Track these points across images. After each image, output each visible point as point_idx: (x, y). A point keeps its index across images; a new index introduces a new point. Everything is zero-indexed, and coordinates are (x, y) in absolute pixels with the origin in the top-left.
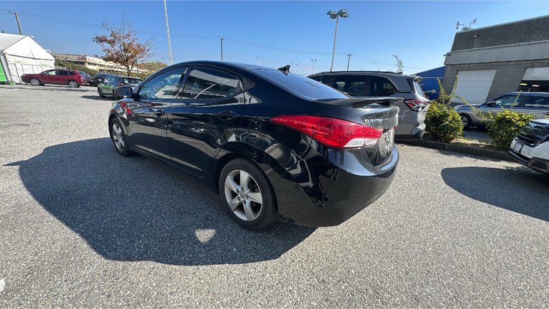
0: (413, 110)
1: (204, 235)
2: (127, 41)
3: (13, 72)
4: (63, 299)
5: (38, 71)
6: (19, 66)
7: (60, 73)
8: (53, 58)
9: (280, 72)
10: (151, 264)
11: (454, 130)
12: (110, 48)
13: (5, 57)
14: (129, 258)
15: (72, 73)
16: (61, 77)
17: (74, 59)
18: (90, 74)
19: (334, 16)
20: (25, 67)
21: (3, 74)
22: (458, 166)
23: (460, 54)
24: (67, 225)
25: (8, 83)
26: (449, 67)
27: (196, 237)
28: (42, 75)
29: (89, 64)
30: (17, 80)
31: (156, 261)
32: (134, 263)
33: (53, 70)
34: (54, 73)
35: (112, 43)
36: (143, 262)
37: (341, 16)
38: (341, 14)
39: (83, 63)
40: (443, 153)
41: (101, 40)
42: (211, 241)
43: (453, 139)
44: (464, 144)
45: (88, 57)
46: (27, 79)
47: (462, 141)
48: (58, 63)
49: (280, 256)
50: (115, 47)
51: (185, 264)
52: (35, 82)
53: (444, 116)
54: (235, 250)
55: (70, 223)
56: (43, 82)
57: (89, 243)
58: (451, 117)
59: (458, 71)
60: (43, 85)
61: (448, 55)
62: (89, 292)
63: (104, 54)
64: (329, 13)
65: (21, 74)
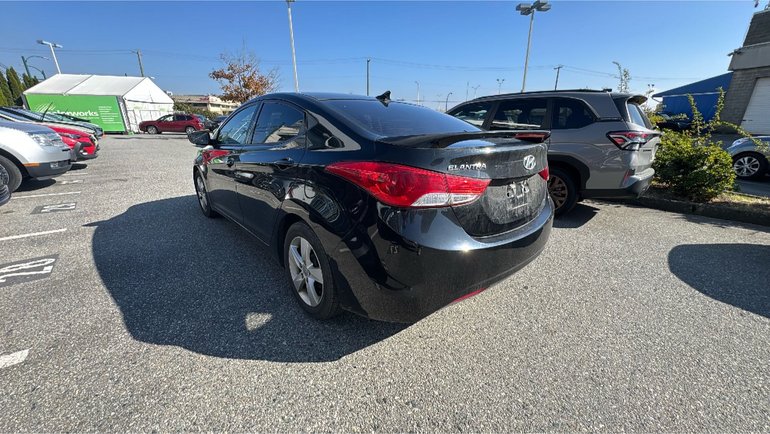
0: (624, 149)
1: (255, 321)
2: (247, 74)
3: (132, 120)
4: (72, 379)
5: (155, 118)
6: (137, 112)
7: (178, 117)
8: (172, 101)
9: (379, 102)
10: (178, 350)
11: (716, 181)
12: (228, 84)
13: (124, 103)
14: (158, 341)
15: (190, 118)
16: (180, 122)
17: (195, 100)
18: (210, 118)
19: (526, 11)
20: (144, 114)
21: (121, 123)
22: (714, 241)
23: (761, 49)
24: (113, 295)
25: (126, 133)
26: (738, 73)
27: (244, 323)
28: (159, 121)
29: (213, 105)
30: (135, 128)
31: (185, 348)
32: (160, 347)
33: (170, 115)
34: (171, 119)
35: (230, 77)
36: (170, 347)
37: (539, 9)
38: (539, 6)
39: (205, 105)
40: (690, 220)
41: (217, 75)
42: (262, 328)
43: (715, 195)
44: (739, 204)
45: (211, 98)
46: (145, 126)
47: (737, 199)
48: (177, 106)
49: (340, 357)
50: (234, 83)
51: (215, 355)
52: (152, 130)
53: (700, 157)
54: (284, 343)
55: (116, 294)
56: (160, 129)
57: (125, 318)
58: (712, 159)
59: (757, 78)
60: (159, 133)
61: (738, 53)
62: (99, 375)
63: (222, 93)
64: (518, 8)
65: (139, 121)
